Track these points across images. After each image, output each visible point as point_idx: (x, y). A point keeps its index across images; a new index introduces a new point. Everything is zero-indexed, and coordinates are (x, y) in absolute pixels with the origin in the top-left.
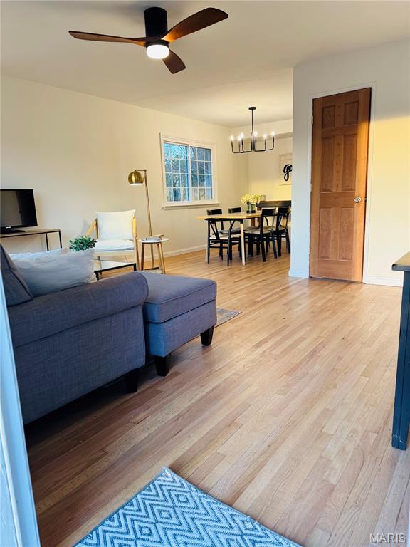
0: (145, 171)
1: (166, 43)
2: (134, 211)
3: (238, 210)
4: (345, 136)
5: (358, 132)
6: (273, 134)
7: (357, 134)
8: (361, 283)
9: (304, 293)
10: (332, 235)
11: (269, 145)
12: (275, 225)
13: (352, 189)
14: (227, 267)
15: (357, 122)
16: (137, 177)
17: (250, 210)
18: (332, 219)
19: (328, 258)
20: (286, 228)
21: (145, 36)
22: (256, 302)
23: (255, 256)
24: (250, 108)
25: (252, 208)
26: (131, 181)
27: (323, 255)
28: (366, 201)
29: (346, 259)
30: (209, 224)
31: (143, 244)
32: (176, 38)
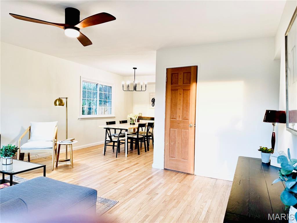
0: (67, 98)
1: (78, 29)
2: (57, 122)
3: (125, 122)
4: (183, 90)
5: (191, 88)
6: (146, 83)
7: (190, 90)
8: (194, 174)
9: (161, 183)
10: (177, 144)
11: (144, 89)
12: (146, 131)
13: (187, 119)
14: (116, 159)
15: (190, 83)
16: (60, 102)
17: (132, 123)
18: (176, 134)
19: (175, 158)
20: (152, 134)
21: (64, 23)
22: (130, 192)
23: (134, 150)
24: (134, 68)
25: (133, 121)
26: (55, 104)
27: (172, 156)
28: (195, 126)
29: (184, 159)
30: (107, 131)
31: (60, 145)
32: (84, 27)
